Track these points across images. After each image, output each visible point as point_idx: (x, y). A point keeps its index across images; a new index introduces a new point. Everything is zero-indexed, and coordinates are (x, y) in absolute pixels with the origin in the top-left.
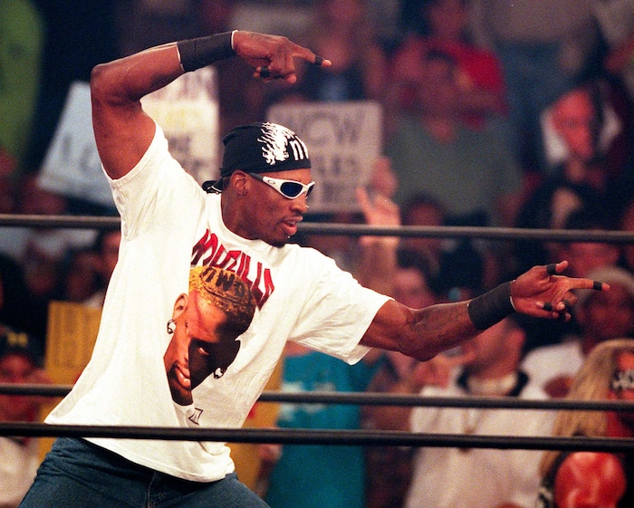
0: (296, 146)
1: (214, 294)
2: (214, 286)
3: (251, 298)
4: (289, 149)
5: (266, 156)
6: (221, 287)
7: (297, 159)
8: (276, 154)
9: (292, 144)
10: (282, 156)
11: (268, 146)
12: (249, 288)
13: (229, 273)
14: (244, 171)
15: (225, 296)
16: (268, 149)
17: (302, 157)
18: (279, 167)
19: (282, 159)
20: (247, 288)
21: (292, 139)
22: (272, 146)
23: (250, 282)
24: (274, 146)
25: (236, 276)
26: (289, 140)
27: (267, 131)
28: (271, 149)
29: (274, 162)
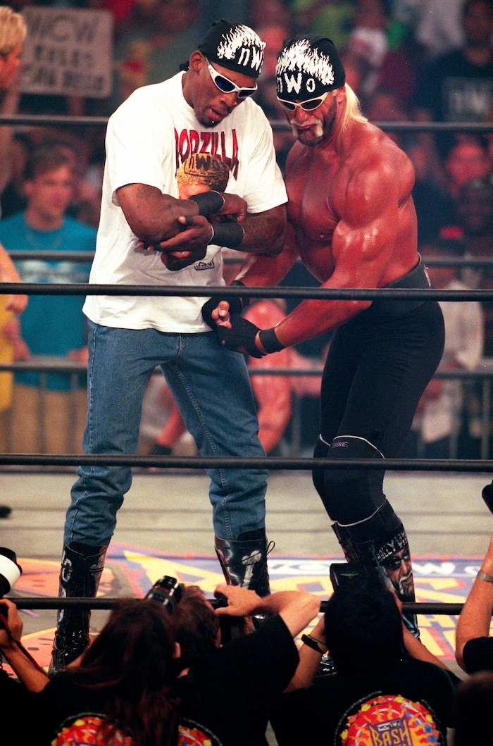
0: (245, 53)
1: (198, 175)
2: (196, 169)
3: (225, 167)
4: (238, 52)
5: (219, 50)
6: (202, 168)
7: (239, 63)
8: (227, 52)
9: (244, 50)
10: (229, 56)
11: (226, 43)
12: (220, 160)
13: (205, 156)
14: (203, 53)
15: (207, 174)
16: (223, 45)
17: (245, 64)
18: (224, 63)
19: (229, 58)
20: (219, 161)
21: (246, 47)
22: (228, 43)
23: (219, 156)
24: (229, 45)
25: (211, 156)
26: (243, 46)
27: (234, 31)
28: (225, 46)
29: (222, 57)
